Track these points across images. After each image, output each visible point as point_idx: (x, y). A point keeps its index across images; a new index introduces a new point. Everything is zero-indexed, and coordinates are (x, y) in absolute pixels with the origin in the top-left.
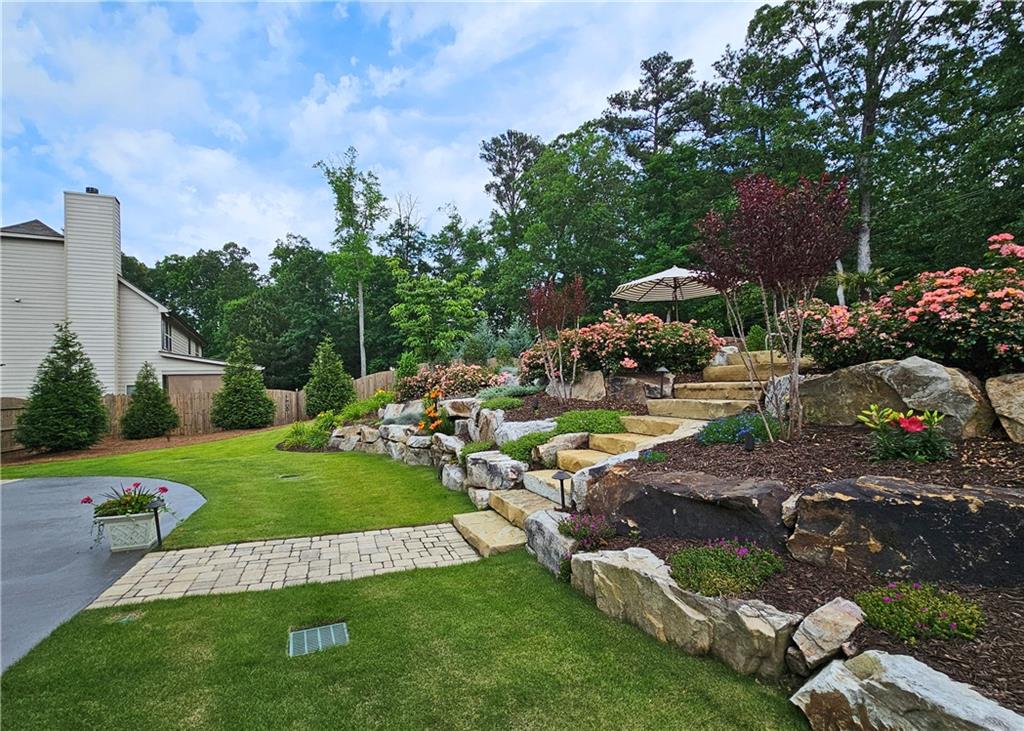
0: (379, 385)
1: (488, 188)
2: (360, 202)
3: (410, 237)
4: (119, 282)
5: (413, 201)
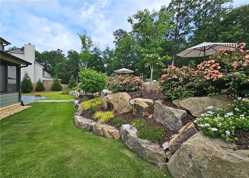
1: (114, 42)
2: (87, 43)
3: (97, 51)
4: (35, 62)
5: (99, 43)
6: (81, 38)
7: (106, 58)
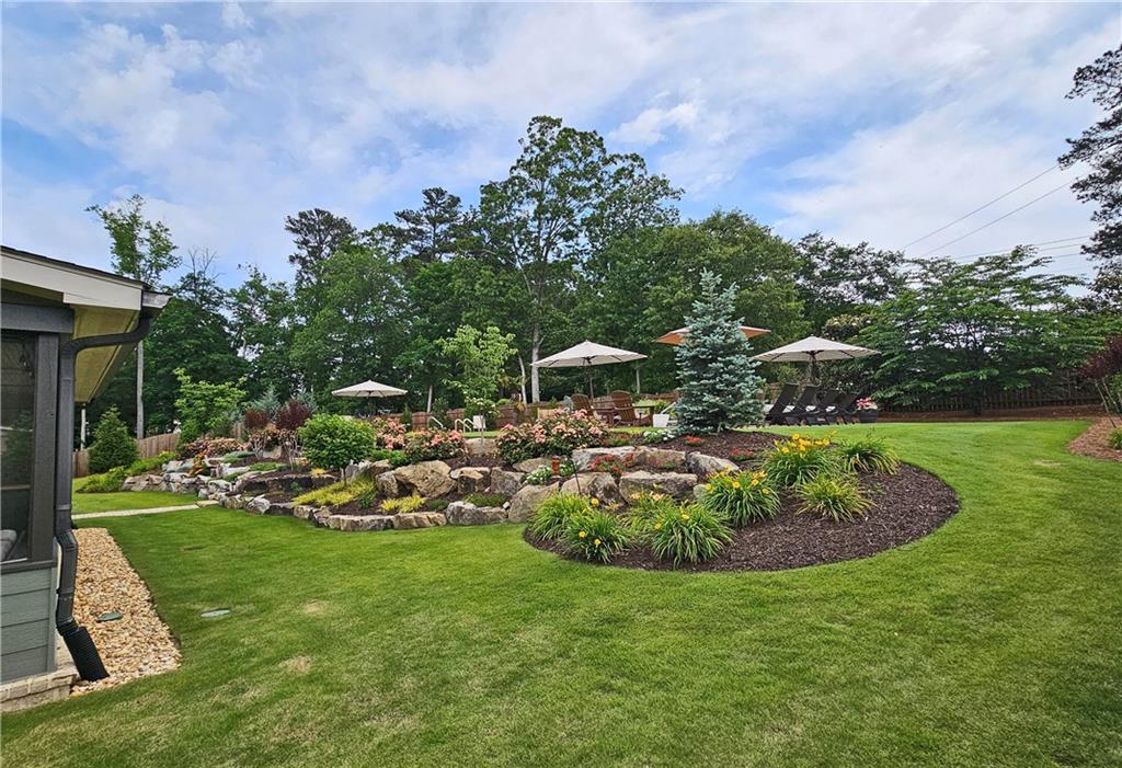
0: (161, 446)
1: (292, 259)
2: (144, 249)
3: (204, 291)
5: (210, 256)
6: (109, 228)
7: (251, 323)
